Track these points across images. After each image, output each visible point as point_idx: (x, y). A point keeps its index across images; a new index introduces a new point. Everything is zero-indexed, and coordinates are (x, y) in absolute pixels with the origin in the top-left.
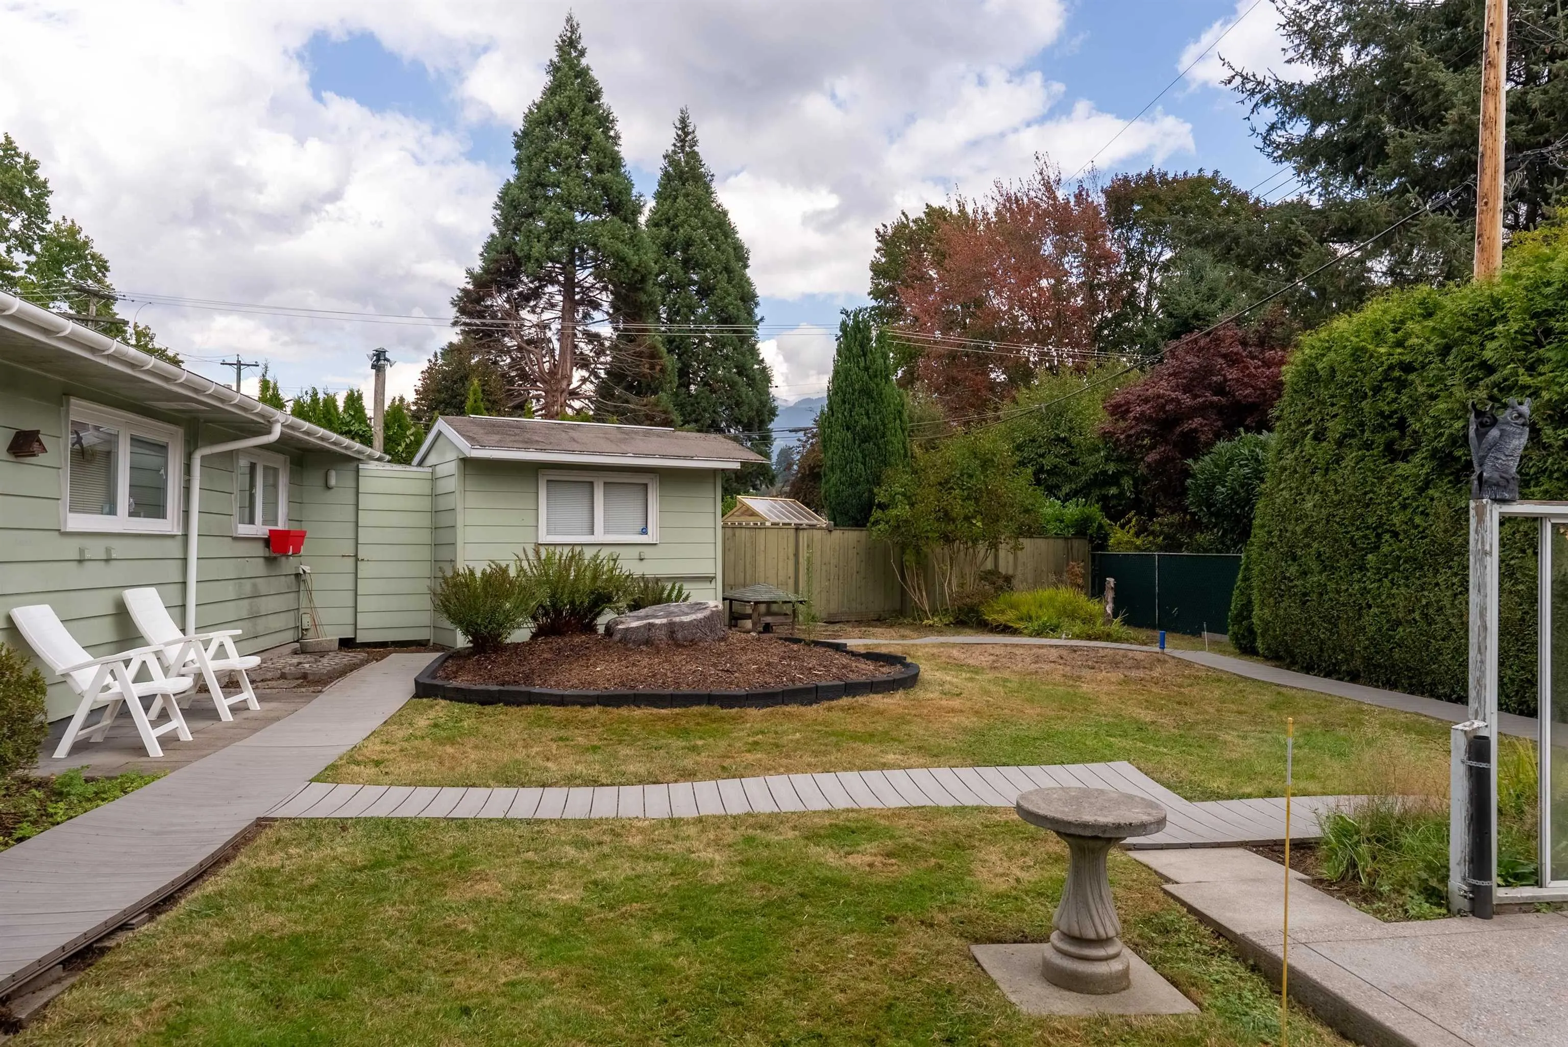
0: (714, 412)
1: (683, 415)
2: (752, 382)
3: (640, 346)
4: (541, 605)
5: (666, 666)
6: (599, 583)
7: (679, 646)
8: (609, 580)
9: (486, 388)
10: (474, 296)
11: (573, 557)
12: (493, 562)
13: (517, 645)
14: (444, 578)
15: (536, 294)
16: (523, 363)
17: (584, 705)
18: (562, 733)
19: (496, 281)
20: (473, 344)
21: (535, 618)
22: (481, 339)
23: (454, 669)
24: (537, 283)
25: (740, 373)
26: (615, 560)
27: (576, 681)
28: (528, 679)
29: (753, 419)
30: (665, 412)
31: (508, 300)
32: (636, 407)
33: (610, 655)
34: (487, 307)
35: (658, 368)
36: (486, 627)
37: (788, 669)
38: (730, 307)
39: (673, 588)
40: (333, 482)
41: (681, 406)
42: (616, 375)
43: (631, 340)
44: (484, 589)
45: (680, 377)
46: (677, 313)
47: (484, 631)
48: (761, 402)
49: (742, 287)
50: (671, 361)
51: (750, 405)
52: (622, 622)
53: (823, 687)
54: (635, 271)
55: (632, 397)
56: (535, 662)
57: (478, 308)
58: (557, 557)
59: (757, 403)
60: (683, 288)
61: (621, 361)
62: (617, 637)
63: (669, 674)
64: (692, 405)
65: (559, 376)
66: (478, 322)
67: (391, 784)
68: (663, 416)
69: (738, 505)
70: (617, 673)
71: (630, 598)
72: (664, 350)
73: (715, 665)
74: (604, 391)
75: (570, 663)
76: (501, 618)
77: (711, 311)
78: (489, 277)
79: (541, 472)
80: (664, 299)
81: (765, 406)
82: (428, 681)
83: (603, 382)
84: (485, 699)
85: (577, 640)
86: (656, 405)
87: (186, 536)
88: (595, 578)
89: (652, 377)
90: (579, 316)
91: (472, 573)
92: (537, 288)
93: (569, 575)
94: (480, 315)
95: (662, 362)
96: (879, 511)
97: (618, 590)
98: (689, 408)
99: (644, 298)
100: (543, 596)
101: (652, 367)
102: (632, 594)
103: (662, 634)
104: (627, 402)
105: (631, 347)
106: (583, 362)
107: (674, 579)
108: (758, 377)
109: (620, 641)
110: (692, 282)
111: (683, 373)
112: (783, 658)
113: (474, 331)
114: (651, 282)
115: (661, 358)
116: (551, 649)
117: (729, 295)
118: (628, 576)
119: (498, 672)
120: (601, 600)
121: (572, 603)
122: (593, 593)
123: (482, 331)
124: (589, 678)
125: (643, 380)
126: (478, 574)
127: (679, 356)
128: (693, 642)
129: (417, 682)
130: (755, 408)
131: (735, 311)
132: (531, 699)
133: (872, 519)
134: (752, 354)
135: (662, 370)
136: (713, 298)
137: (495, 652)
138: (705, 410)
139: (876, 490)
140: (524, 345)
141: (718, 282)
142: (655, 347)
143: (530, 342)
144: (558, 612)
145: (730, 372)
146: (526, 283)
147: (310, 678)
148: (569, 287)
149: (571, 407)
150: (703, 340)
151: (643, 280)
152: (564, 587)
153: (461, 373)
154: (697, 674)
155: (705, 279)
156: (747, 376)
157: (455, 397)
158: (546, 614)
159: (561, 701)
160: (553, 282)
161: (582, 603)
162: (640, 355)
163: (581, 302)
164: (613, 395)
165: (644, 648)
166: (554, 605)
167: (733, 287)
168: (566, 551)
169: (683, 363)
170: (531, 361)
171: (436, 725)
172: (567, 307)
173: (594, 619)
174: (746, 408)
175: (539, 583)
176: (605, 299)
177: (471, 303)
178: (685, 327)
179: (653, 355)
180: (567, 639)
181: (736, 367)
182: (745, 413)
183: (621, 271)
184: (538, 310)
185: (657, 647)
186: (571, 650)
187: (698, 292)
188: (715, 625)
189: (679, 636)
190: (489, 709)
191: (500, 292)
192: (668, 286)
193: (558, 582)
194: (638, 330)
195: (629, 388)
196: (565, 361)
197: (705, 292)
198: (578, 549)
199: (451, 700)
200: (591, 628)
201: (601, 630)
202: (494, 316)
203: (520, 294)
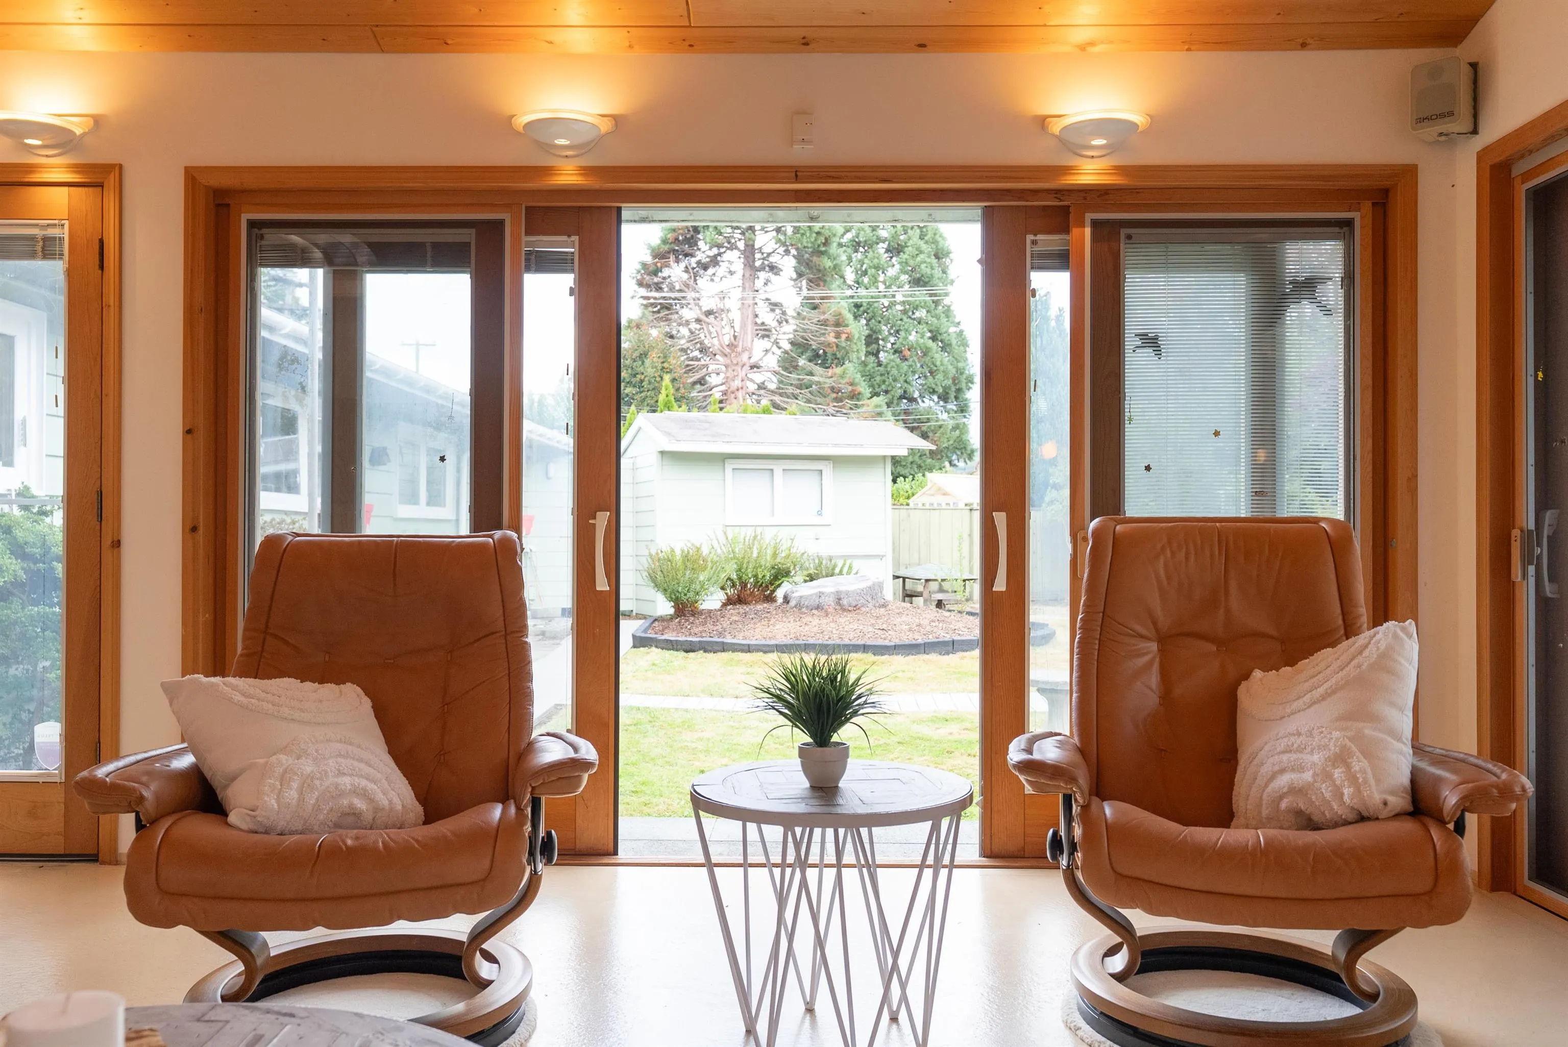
0: (906, 381)
1: (872, 386)
2: (946, 347)
3: (824, 313)
4: (729, 579)
5: (832, 625)
6: (778, 560)
7: (844, 610)
8: (788, 557)
9: (666, 365)
10: (652, 268)
11: (755, 537)
12: (688, 541)
13: (710, 611)
14: (651, 555)
15: (714, 261)
16: (702, 336)
17: (765, 652)
18: (749, 670)
19: (674, 250)
20: (651, 318)
21: (723, 588)
22: (658, 312)
23: (661, 628)
24: (715, 251)
25: (934, 339)
26: (792, 540)
27: (759, 636)
28: (720, 634)
29: (949, 388)
30: (851, 384)
31: (686, 270)
32: (821, 380)
33: (787, 618)
34: (664, 278)
35: (844, 336)
36: (685, 595)
37: (935, 630)
38: (923, 266)
39: (844, 565)
40: (552, 473)
41: (870, 377)
42: (800, 345)
43: (815, 307)
44: (684, 562)
45: (868, 344)
46: (865, 273)
47: (684, 598)
48: (957, 369)
49: (935, 242)
50: (858, 329)
51: (945, 373)
52: (797, 591)
53: (958, 641)
54: (818, 233)
55: (818, 370)
56: (726, 624)
57: (656, 280)
58: (742, 537)
59: (954, 371)
60: (871, 246)
61: (805, 330)
62: (792, 603)
63: (834, 631)
64: (882, 375)
65: (739, 349)
66: (657, 295)
67: (632, 694)
68: (850, 388)
69: (929, 485)
70: (793, 631)
71: (806, 573)
72: (849, 317)
73: (873, 625)
74: (788, 364)
75: (755, 623)
76: (698, 588)
77: (903, 272)
78: (666, 247)
79: (728, 462)
80: (850, 259)
81: (962, 374)
82: (643, 635)
83: (786, 352)
84: (690, 648)
85: (759, 607)
86: (842, 377)
87: (457, 520)
88: (775, 555)
89: (837, 346)
90: (759, 283)
91: (673, 551)
92: (715, 256)
93: (752, 553)
94: (659, 288)
95: (847, 330)
96: (1054, 492)
97: (795, 566)
98: (878, 379)
99: (828, 263)
100: (731, 571)
101: (838, 336)
102: (807, 569)
103: (830, 601)
104: (811, 374)
105: (815, 315)
106: (765, 332)
107: (845, 557)
108: (954, 342)
109: (795, 606)
110: (880, 240)
111: (872, 339)
112: (933, 621)
113: (652, 304)
114: (835, 245)
115: (847, 326)
116: (739, 613)
117: (921, 252)
118: (803, 554)
119: (695, 630)
120: (780, 574)
121: (756, 576)
122: (773, 568)
123: (660, 304)
124: (770, 635)
125: (827, 350)
126: (678, 552)
127: (868, 321)
128: (856, 608)
129: (634, 636)
130: (951, 375)
131: (928, 271)
132: (724, 648)
133: (1047, 499)
134: (947, 317)
135: (848, 339)
136: (904, 256)
137: (693, 615)
138: (895, 380)
139: (1051, 470)
140: (703, 317)
141: (909, 239)
142: (840, 314)
143: (709, 313)
144: (744, 585)
145: (922, 337)
146: (704, 251)
147: (547, 635)
148: (750, 251)
149: (752, 380)
150: (892, 304)
151: (826, 243)
152: (748, 562)
153: (641, 350)
154: (858, 631)
155: (895, 236)
156: (942, 341)
157: (635, 376)
158: (734, 586)
159: (748, 649)
160: (733, 247)
161: (764, 576)
162: (824, 323)
163: (762, 268)
164: (796, 367)
165: (814, 612)
166: (740, 578)
167: (926, 242)
168: (750, 532)
169: (871, 329)
170: (710, 333)
171: (654, 664)
172: (747, 275)
173: (773, 591)
174: (940, 376)
175: (727, 560)
176: (788, 264)
177: (648, 275)
178: (873, 291)
179: (839, 323)
180: (752, 607)
181: (930, 331)
182: (941, 381)
183: (803, 235)
184: (716, 279)
185: (826, 611)
186: (756, 614)
187: (887, 251)
188: (876, 594)
189: (845, 602)
190: (691, 655)
191: (677, 261)
192: (856, 245)
193: (743, 558)
194: (822, 298)
195: (815, 357)
196: (746, 333)
197: (895, 250)
198: (759, 530)
199: (662, 649)
200: (770, 599)
201: (780, 600)
202: (672, 289)
203: (699, 263)
